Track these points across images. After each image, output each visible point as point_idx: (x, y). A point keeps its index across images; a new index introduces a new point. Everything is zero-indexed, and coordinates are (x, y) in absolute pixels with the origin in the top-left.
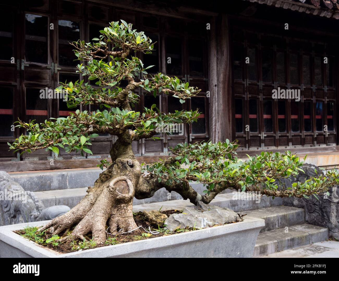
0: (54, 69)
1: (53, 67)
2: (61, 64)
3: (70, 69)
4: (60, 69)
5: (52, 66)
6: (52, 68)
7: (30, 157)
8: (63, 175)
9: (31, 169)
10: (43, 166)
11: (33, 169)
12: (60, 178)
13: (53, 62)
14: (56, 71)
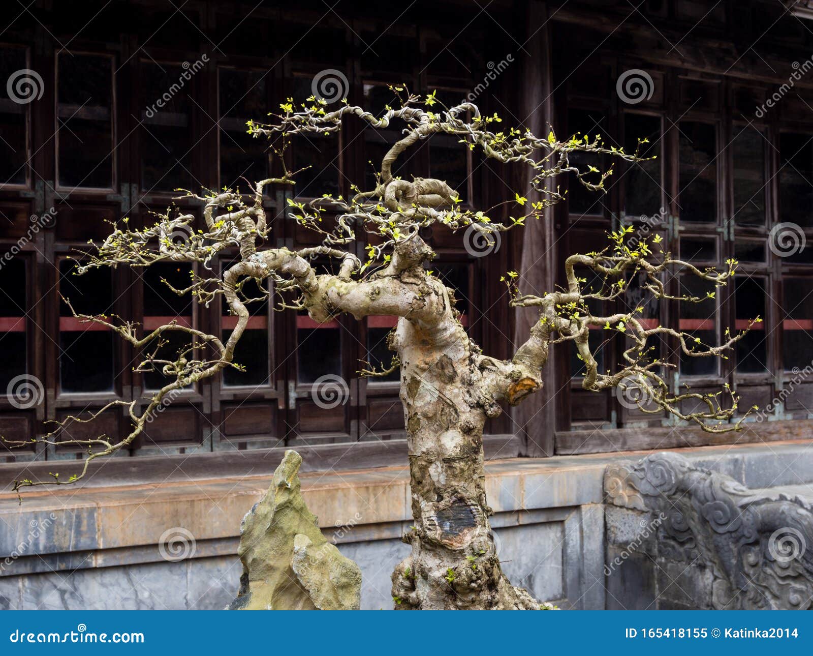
0: (673, 230)
1: (671, 225)
2: (683, 218)
3: (700, 228)
4: (682, 228)
5: (668, 223)
6: (670, 227)
7: (632, 419)
8: (736, 460)
9: (645, 447)
10: (663, 441)
11: (648, 447)
12: (732, 467)
13: (671, 214)
14: (677, 235)
